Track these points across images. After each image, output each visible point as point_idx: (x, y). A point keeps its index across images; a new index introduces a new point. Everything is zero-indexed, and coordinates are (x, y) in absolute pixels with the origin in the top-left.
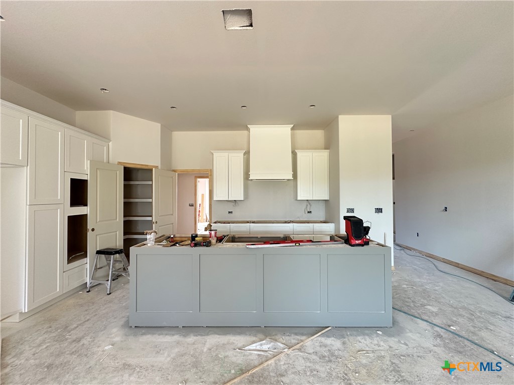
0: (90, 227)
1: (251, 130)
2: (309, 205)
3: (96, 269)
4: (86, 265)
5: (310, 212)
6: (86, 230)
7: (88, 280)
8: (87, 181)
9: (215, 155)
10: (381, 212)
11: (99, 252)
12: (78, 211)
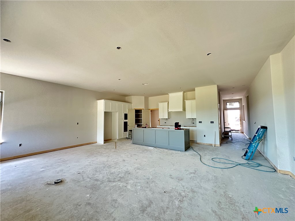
0: (128, 125)
1: (169, 95)
2: (193, 120)
3: (129, 134)
4: (127, 133)
5: (194, 123)
6: (127, 125)
7: (128, 137)
8: (127, 114)
9: (159, 104)
10: (213, 123)
11: (129, 130)
12: (126, 121)
